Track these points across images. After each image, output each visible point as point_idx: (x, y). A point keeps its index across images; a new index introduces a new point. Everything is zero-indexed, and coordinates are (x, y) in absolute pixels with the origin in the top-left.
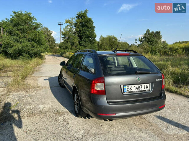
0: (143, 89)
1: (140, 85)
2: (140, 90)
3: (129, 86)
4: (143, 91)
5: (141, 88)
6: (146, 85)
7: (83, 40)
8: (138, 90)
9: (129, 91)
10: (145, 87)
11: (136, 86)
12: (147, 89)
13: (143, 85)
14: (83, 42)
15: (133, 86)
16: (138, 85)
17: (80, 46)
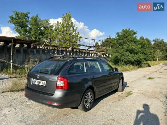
0: (41, 84)
1: (40, 81)
2: (40, 84)
3: (35, 80)
4: (41, 85)
5: (40, 83)
6: (44, 82)
8: (39, 84)
9: (35, 83)
10: (43, 83)
11: (38, 81)
12: (44, 85)
13: (42, 81)
15: (37, 80)
16: (39, 81)
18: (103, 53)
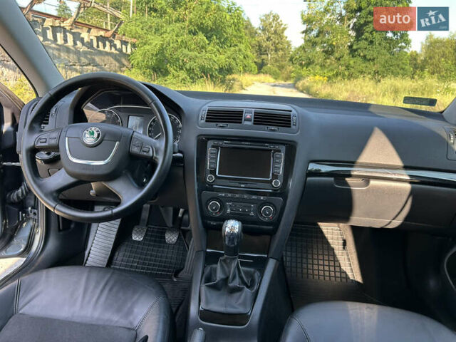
7: (366, 39)
14: (363, 44)
17: (353, 56)
18: (102, 33)
